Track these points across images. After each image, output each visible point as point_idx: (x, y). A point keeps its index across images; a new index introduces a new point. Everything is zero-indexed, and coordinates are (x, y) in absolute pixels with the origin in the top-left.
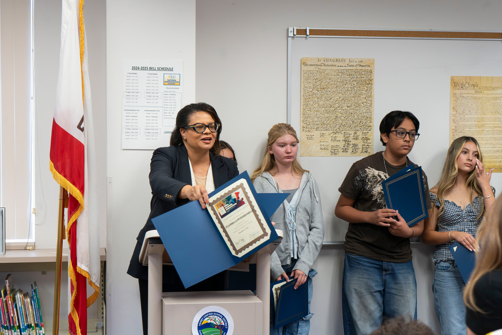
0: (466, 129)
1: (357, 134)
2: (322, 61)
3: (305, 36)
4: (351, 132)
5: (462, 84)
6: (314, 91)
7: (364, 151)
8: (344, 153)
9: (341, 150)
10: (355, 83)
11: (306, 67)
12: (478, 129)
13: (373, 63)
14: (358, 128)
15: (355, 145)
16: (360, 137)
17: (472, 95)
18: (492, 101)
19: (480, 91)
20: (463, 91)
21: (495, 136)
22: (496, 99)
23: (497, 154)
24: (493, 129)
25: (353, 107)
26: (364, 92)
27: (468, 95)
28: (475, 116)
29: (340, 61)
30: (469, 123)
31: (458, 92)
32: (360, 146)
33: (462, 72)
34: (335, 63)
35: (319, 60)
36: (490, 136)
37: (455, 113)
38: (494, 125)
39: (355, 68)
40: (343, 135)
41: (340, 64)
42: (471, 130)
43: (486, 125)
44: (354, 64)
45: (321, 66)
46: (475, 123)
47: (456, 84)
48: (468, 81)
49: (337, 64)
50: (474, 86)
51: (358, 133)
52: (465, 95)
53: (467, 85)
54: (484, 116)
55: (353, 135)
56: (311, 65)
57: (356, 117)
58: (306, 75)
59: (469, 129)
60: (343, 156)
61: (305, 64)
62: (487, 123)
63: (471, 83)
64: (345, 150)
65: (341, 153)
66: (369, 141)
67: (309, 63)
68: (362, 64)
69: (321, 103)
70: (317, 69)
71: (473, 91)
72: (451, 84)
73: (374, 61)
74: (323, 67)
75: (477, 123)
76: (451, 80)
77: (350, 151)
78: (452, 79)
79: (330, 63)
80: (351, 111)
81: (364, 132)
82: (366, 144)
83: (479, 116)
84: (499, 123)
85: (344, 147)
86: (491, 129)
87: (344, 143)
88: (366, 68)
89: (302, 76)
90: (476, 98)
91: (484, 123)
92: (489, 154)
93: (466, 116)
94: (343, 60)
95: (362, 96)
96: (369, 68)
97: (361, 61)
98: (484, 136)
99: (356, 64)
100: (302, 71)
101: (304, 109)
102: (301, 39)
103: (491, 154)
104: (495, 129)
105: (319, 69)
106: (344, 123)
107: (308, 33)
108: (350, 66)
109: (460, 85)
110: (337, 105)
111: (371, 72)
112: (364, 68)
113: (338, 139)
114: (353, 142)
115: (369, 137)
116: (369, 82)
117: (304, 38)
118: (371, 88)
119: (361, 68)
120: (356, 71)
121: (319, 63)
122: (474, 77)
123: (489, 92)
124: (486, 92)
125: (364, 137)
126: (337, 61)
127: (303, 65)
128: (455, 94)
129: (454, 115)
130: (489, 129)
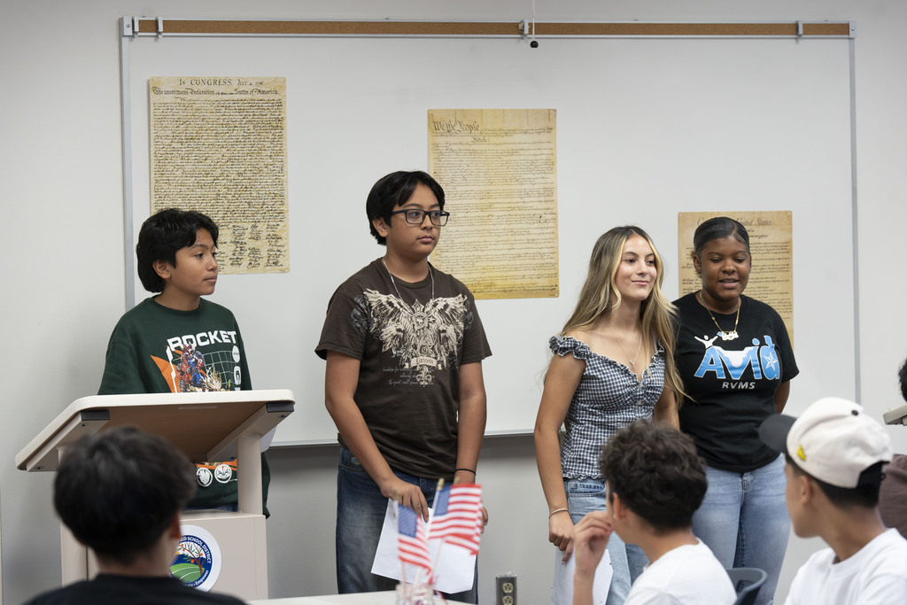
0: (459, 215)
1: (258, 229)
2: (188, 84)
3: (155, 34)
4: (245, 225)
5: (448, 125)
6: (174, 145)
7: (271, 262)
8: (235, 268)
9: (228, 262)
10: (251, 127)
11: (158, 97)
12: (480, 214)
13: (283, 87)
14: (259, 216)
15: (254, 251)
16: (264, 235)
17: (467, 147)
18: (504, 158)
19: (482, 138)
20: (451, 139)
21: (512, 226)
22: (512, 153)
23: (518, 262)
24: (507, 213)
25: (249, 174)
26: (268, 144)
27: (460, 146)
28: (475, 188)
29: (222, 82)
30: (464, 202)
31: (441, 140)
32: (264, 253)
33: (449, 101)
34: (212, 88)
35: (182, 82)
36: (503, 227)
38: (510, 205)
39: (249, 96)
40: (231, 231)
41: (222, 89)
42: (468, 215)
43: (496, 206)
44: (248, 88)
45: (186, 93)
46: (475, 201)
47: (436, 124)
48: (459, 119)
49: (215, 88)
50: (471, 128)
51: (260, 226)
52: (454, 147)
53: (458, 127)
54: (491, 187)
55: (250, 230)
56: (167, 92)
57: (255, 194)
58: (159, 112)
59: (464, 214)
60: (233, 273)
61: (157, 91)
62: (497, 200)
63: (465, 123)
64: (236, 262)
65: (228, 268)
66: (280, 242)
67: (163, 88)
68: (262, 89)
69: (189, 168)
70: (179, 100)
71: (470, 139)
72: (429, 125)
73: (285, 81)
74: (189, 97)
75: (478, 201)
76: (429, 117)
77: (245, 262)
78: (430, 115)
79: (203, 88)
80: (245, 182)
81: (270, 223)
82: (275, 248)
83: (482, 188)
84: (519, 200)
85: (234, 254)
86: (504, 213)
87: (233, 247)
88: (271, 96)
89: (152, 116)
90: (474, 152)
91: (491, 201)
92: (502, 263)
93: (459, 189)
94: (228, 82)
95: (264, 153)
96: (276, 97)
97: (261, 83)
98: (492, 227)
99: (252, 88)
100: (152, 105)
101: (157, 181)
102: (146, 42)
103: (506, 263)
104: (511, 213)
105: (182, 99)
106: (232, 208)
107: (161, 29)
108: (240, 93)
109: (445, 128)
110: (219, 171)
111: (280, 104)
112: (266, 97)
114: (251, 244)
115: (279, 234)
116: (278, 125)
117: (153, 39)
118: (281, 137)
119: (260, 96)
120: (252, 103)
121: (182, 88)
122: (469, 110)
123: (500, 140)
124: (493, 140)
125: (271, 233)
126: (215, 83)
127: (152, 94)
128: (436, 145)
130: (500, 213)
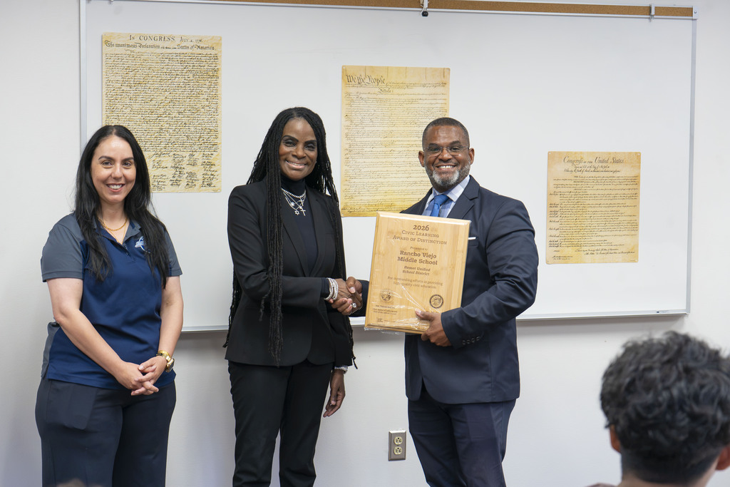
0: (366, 149)
1: (195, 157)
2: (137, 40)
4: (184, 154)
5: (359, 79)
6: (123, 88)
7: (206, 183)
8: (175, 188)
9: (168, 183)
10: (191, 75)
11: (110, 48)
12: (384, 149)
13: (219, 44)
14: (196, 147)
15: (191, 175)
16: (199, 162)
17: (375, 96)
18: (405, 105)
19: (387, 89)
20: (361, 90)
21: (410, 160)
22: (412, 101)
23: (414, 188)
24: (406, 149)
25: (188, 113)
26: (205, 90)
27: (370, 96)
28: (381, 129)
29: (166, 39)
30: (371, 139)
31: (353, 90)
32: (200, 176)
33: (360, 59)
34: (157, 43)
35: (132, 38)
36: (403, 160)
37: (348, 123)
38: (408, 143)
39: (189, 51)
40: (172, 158)
41: (167, 44)
42: (374, 149)
43: (397, 143)
44: (189, 44)
45: (134, 46)
46: (379, 139)
47: (349, 77)
48: (368, 73)
49: (161, 43)
50: (378, 81)
51: (196, 155)
52: (363, 96)
53: (367, 80)
54: (394, 129)
55: (188, 158)
56: (118, 45)
57: (192, 129)
58: (110, 61)
59: (371, 149)
60: (172, 192)
61: (108, 43)
62: (399, 139)
63: (373, 77)
64: (175, 183)
65: (168, 188)
66: (214, 168)
67: (114, 42)
68: (201, 45)
69: (136, 106)
70: (128, 52)
71: (377, 90)
72: (342, 78)
73: (221, 39)
74: (138, 49)
75: (382, 139)
76: (343, 72)
77: (184, 183)
78: (344, 70)
79: (149, 43)
80: (185, 120)
81: (205, 153)
82: (209, 173)
83: (386, 129)
85: (174, 177)
86: (404, 149)
87: (173, 171)
88: (209, 51)
89: (104, 64)
90: (381, 100)
91: (393, 139)
92: (401, 188)
93: (367, 129)
94: (172, 38)
95: (202, 97)
96: (213, 52)
97: (201, 41)
98: (393, 160)
99: (192, 44)
100: (104, 55)
101: (108, 117)
102: (101, 3)
103: (404, 188)
104: (410, 149)
105: (131, 51)
106: (173, 140)
108: (182, 48)
109: (356, 80)
110: (162, 110)
111: (216, 58)
112: (204, 52)
113: (163, 165)
114: (189, 169)
115: (213, 162)
116: (214, 74)
117: (107, 2)
118: (216, 84)
119: (199, 51)
120: (192, 57)
121: (131, 43)
122: (377, 67)
123: (401, 91)
124: (396, 91)
125: (206, 161)
126: (160, 38)
127: (104, 46)
128: (349, 94)
129: (347, 127)
130: (400, 149)
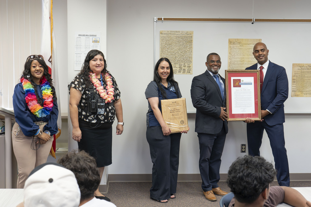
1: (185, 65)
2: (169, 32)
4: (182, 64)
5: (234, 42)
6: (166, 46)
7: (188, 72)
8: (179, 73)
9: (178, 72)
10: (184, 42)
11: (162, 35)
12: (241, 63)
13: (193, 33)
14: (186, 62)
15: (184, 69)
16: (187, 66)
17: (238, 47)
19: (242, 45)
20: (234, 45)
25: (184, 52)
26: (188, 46)
27: (237, 47)
28: (240, 57)
30: (237, 60)
31: (232, 46)
32: (186, 70)
33: (234, 37)
34: (175, 33)
35: (168, 32)
36: (246, 66)
37: (230, 55)
38: (248, 61)
39: (184, 35)
40: (179, 65)
42: (238, 63)
44: (184, 33)
45: (169, 34)
47: (230, 42)
48: (236, 41)
49: (176, 33)
50: (239, 43)
52: (235, 47)
53: (236, 43)
54: (244, 57)
57: (185, 57)
58: (162, 38)
64: (180, 72)
65: (178, 73)
66: (191, 68)
67: (163, 33)
68: (188, 33)
69: (169, 51)
71: (239, 45)
74: (170, 35)
75: (240, 60)
77: (182, 72)
78: (229, 40)
79: (173, 33)
80: (183, 54)
81: (188, 63)
82: (189, 69)
84: (251, 60)
85: (179, 70)
87: (179, 68)
88: (190, 35)
89: (160, 39)
90: (240, 48)
91: (244, 60)
93: (236, 57)
94: (179, 32)
95: (187, 48)
96: (191, 35)
98: (244, 66)
100: (160, 37)
101: (161, 54)
102: (160, 23)
104: (249, 63)
105: (168, 36)
106: (179, 60)
107: (163, 20)
108: (182, 34)
110: (176, 52)
111: (192, 37)
112: (188, 35)
113: (176, 67)
114: (183, 68)
115: (190, 66)
116: (191, 42)
118: (192, 44)
119: (187, 35)
120: (185, 37)
121: (168, 33)
122: (239, 39)
123: (247, 46)
124: (245, 46)
126: (176, 32)
127: (160, 34)
128: (230, 47)
129: (230, 56)
130: (246, 63)
